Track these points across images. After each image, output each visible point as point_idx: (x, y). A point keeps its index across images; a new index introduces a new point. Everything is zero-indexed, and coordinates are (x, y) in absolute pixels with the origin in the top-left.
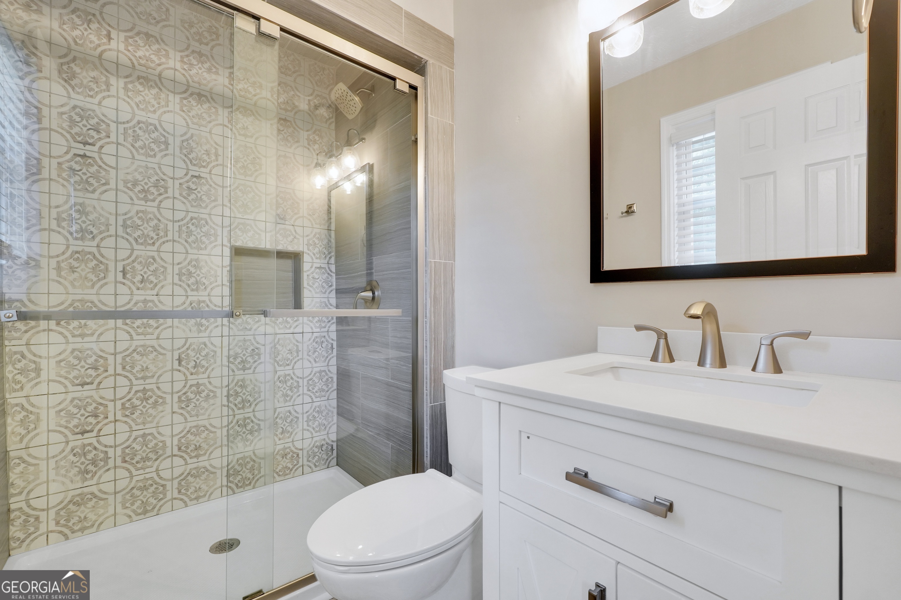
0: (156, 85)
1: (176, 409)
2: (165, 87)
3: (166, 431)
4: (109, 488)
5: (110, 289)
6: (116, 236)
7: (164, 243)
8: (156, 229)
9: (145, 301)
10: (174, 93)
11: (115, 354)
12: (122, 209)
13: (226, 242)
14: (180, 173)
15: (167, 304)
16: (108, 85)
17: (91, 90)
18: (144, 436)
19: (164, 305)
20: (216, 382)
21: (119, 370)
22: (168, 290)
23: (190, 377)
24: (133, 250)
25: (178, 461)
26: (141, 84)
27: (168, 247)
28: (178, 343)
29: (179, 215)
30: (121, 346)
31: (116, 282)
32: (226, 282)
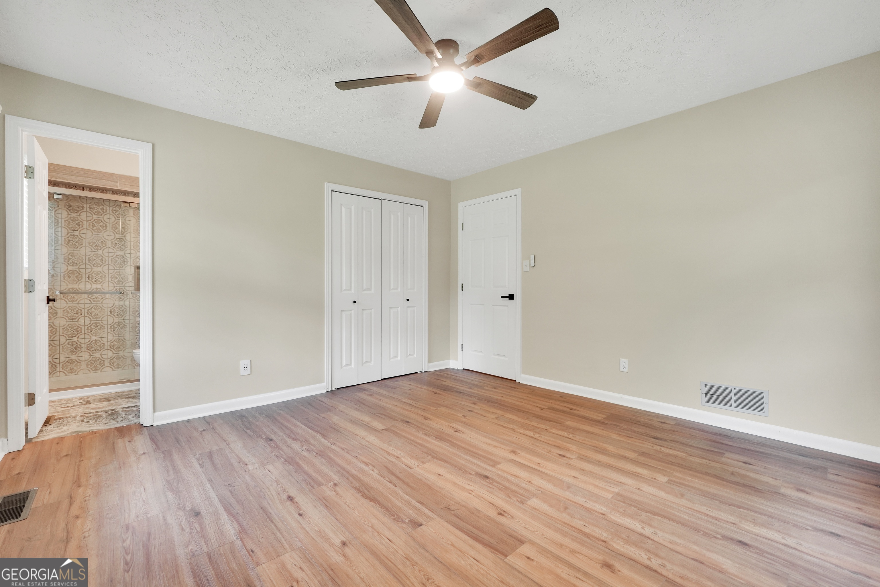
0: (102, 204)
1: (109, 331)
2: (105, 205)
3: (105, 340)
4: (82, 359)
5: (83, 284)
6: (86, 264)
7: (105, 266)
8: (101, 260)
9: (97, 289)
10: (109, 206)
11: (85, 308)
12: (88, 253)
13: (132, 264)
14: (111, 238)
15: (106, 289)
16: (83, 207)
17: (76, 210)
18: (96, 340)
19: (105, 290)
20: (127, 321)
21: (86, 315)
22: (106, 284)
23: (115, 319)
24: (92, 269)
25: (109, 352)
26: (95, 205)
27: (106, 267)
28: (110, 305)
29: (111, 255)
30: (87, 306)
31: (85, 281)
32: (131, 280)
